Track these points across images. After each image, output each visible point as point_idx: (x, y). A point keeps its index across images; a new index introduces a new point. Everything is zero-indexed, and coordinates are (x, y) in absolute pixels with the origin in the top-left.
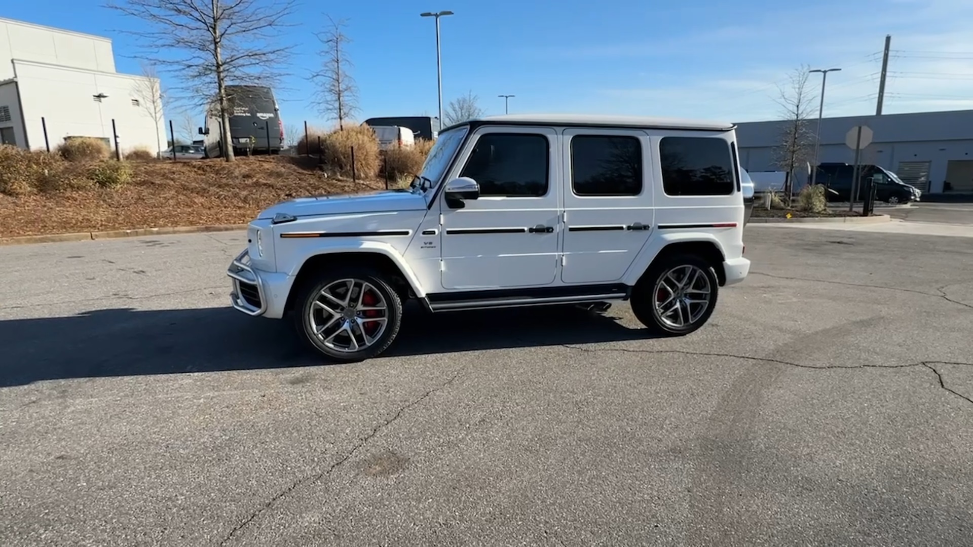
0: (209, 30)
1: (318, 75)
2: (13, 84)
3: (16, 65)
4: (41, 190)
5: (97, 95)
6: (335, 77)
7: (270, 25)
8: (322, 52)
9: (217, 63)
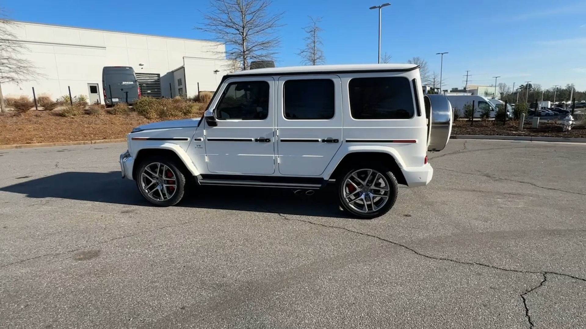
0: (240, 34)
1: (304, 51)
2: (183, 68)
3: (185, 59)
4: (160, 117)
5: (215, 70)
6: (313, 51)
7: (270, 27)
8: (307, 38)
9: (244, 51)
